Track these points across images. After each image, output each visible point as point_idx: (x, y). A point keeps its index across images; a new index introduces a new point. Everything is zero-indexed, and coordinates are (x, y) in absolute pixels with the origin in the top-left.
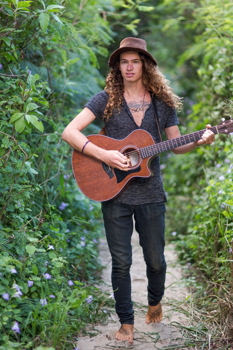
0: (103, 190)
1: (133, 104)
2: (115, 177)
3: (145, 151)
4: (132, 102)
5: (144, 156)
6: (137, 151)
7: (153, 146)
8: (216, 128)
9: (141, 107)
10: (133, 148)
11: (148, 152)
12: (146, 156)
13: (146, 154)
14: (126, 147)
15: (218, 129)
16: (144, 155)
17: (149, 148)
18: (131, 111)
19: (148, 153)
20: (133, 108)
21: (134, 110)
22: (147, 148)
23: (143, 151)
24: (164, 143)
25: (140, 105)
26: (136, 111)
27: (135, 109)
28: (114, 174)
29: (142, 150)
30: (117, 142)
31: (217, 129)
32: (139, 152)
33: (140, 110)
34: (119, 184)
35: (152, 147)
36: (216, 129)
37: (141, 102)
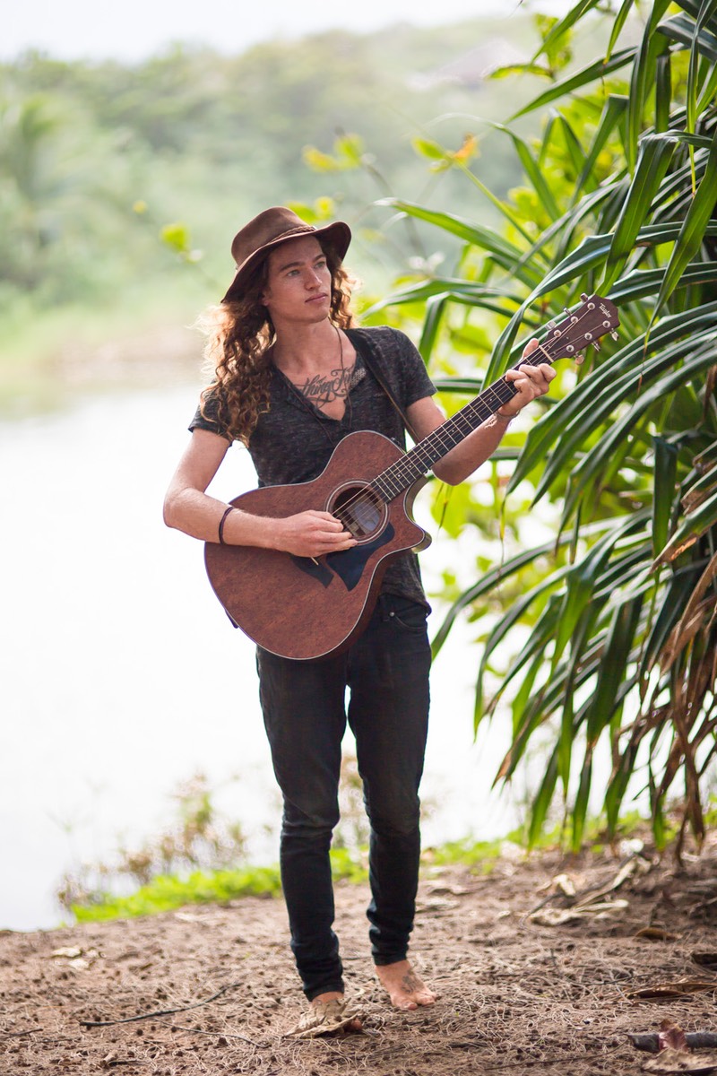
0: (320, 623)
1: (316, 384)
2: (337, 580)
3: (386, 480)
4: (311, 380)
5: (391, 495)
6: (366, 490)
7: (403, 460)
8: (543, 350)
9: (336, 386)
10: (353, 486)
11: (394, 480)
12: (395, 491)
13: (392, 487)
14: (336, 492)
15: (549, 352)
16: (387, 491)
17: (393, 469)
18: (314, 403)
19: (397, 484)
20: (317, 396)
21: (323, 400)
22: (388, 473)
23: (382, 484)
24: (426, 442)
25: (333, 383)
26: (326, 401)
27: (323, 397)
28: (333, 572)
29: (378, 480)
30: (306, 488)
31: (545, 352)
32: (371, 489)
33: (336, 395)
34: (353, 591)
35: (400, 463)
36: (542, 353)
37: (334, 374)
